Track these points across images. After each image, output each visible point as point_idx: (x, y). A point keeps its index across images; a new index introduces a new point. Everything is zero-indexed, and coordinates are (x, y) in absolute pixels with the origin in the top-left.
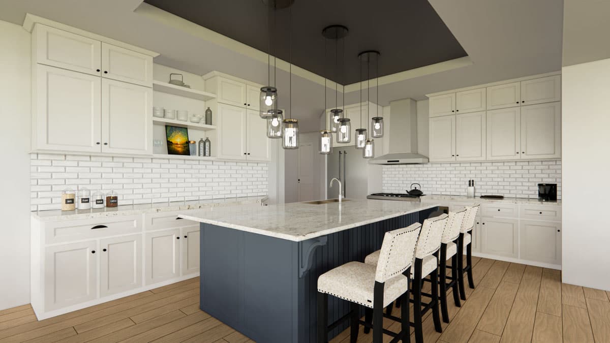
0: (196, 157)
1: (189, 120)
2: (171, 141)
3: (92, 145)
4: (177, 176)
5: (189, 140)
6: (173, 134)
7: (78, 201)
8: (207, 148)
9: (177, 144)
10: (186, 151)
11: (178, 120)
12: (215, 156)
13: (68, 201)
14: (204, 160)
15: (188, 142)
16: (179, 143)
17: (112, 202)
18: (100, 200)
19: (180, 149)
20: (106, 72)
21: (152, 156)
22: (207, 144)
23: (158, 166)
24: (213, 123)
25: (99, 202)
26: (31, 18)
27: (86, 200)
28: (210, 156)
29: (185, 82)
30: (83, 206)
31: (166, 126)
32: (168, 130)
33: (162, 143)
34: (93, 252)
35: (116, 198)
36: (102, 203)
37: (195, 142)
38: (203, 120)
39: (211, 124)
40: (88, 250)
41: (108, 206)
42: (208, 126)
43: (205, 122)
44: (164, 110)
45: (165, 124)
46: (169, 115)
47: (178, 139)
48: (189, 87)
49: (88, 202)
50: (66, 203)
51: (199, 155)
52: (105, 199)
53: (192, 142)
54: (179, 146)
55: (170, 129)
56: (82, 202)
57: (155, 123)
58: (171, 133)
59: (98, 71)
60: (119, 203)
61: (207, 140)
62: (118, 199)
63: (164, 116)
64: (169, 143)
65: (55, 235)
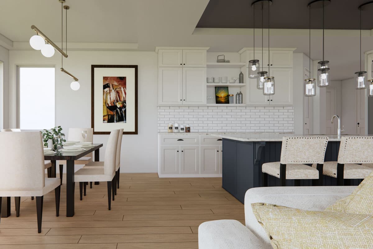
0: (234, 104)
1: (228, 82)
2: (218, 96)
3: (179, 101)
4: (222, 117)
5: (229, 94)
6: (219, 91)
7: (174, 128)
8: (240, 98)
9: (221, 97)
10: (227, 101)
11: (222, 83)
12: (245, 103)
13: (170, 128)
14: (239, 106)
15: (228, 96)
16: (223, 97)
17: (188, 130)
18: (183, 128)
19: (223, 100)
20: (184, 64)
21: (206, 105)
22: (241, 95)
23: (211, 111)
24: (244, 82)
25: (182, 129)
26: (157, 48)
27: (177, 128)
28: (242, 103)
29: (226, 59)
30: (176, 131)
31: (215, 87)
32: (216, 89)
33: (212, 98)
34: (178, 151)
35: (189, 128)
36: (183, 130)
37: (233, 95)
38: (238, 81)
39: (243, 83)
40: (176, 150)
41: (186, 132)
42: (241, 84)
43: (239, 82)
44: (214, 78)
45: (215, 86)
46: (216, 81)
47: (222, 94)
48: (228, 62)
49: (178, 129)
50: (169, 129)
51: (236, 103)
52: (185, 128)
53: (231, 95)
54: (223, 98)
55: (218, 89)
56: (175, 129)
57: (208, 87)
58: (218, 91)
59: (181, 64)
60: (191, 131)
61: (241, 93)
62: (191, 128)
63: (214, 82)
64: (217, 97)
65: (164, 141)
